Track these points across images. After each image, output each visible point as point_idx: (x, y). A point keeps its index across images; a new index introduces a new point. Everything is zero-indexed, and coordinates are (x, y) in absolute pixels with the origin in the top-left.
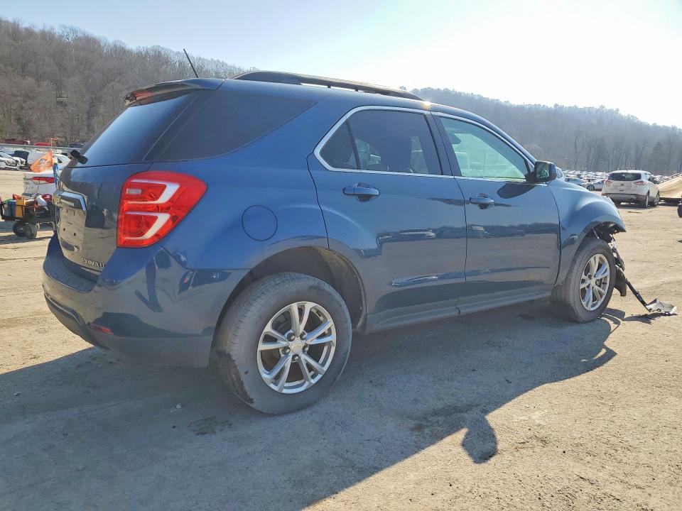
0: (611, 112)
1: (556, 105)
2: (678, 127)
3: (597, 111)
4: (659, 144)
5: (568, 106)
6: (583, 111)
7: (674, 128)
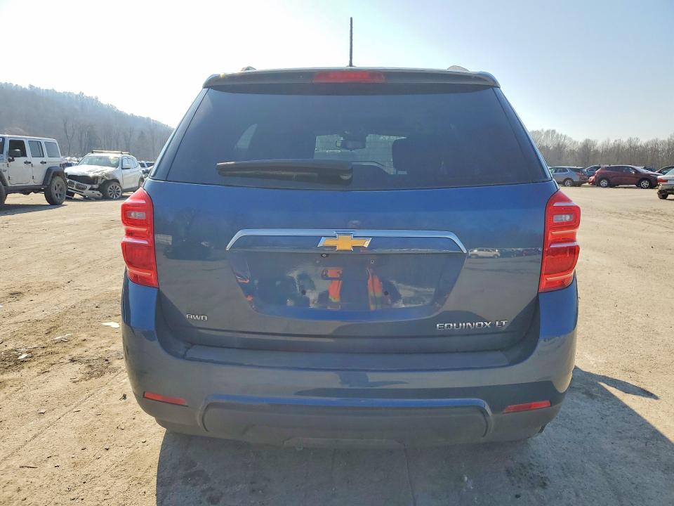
0: (90, 99)
1: (31, 86)
2: (152, 118)
3: (77, 96)
4: (142, 133)
5: (45, 88)
6: (62, 96)
7: (148, 119)
